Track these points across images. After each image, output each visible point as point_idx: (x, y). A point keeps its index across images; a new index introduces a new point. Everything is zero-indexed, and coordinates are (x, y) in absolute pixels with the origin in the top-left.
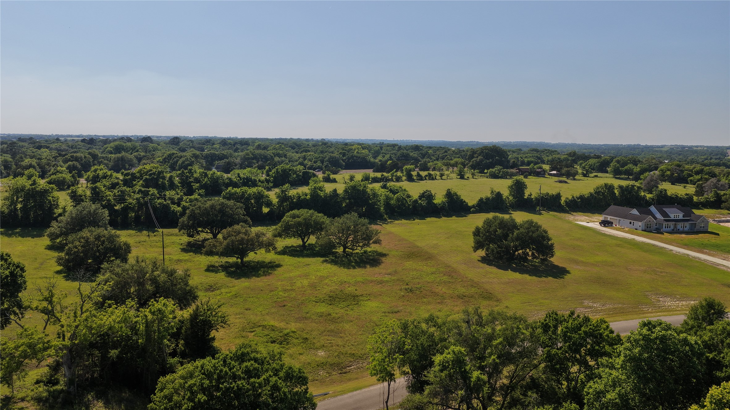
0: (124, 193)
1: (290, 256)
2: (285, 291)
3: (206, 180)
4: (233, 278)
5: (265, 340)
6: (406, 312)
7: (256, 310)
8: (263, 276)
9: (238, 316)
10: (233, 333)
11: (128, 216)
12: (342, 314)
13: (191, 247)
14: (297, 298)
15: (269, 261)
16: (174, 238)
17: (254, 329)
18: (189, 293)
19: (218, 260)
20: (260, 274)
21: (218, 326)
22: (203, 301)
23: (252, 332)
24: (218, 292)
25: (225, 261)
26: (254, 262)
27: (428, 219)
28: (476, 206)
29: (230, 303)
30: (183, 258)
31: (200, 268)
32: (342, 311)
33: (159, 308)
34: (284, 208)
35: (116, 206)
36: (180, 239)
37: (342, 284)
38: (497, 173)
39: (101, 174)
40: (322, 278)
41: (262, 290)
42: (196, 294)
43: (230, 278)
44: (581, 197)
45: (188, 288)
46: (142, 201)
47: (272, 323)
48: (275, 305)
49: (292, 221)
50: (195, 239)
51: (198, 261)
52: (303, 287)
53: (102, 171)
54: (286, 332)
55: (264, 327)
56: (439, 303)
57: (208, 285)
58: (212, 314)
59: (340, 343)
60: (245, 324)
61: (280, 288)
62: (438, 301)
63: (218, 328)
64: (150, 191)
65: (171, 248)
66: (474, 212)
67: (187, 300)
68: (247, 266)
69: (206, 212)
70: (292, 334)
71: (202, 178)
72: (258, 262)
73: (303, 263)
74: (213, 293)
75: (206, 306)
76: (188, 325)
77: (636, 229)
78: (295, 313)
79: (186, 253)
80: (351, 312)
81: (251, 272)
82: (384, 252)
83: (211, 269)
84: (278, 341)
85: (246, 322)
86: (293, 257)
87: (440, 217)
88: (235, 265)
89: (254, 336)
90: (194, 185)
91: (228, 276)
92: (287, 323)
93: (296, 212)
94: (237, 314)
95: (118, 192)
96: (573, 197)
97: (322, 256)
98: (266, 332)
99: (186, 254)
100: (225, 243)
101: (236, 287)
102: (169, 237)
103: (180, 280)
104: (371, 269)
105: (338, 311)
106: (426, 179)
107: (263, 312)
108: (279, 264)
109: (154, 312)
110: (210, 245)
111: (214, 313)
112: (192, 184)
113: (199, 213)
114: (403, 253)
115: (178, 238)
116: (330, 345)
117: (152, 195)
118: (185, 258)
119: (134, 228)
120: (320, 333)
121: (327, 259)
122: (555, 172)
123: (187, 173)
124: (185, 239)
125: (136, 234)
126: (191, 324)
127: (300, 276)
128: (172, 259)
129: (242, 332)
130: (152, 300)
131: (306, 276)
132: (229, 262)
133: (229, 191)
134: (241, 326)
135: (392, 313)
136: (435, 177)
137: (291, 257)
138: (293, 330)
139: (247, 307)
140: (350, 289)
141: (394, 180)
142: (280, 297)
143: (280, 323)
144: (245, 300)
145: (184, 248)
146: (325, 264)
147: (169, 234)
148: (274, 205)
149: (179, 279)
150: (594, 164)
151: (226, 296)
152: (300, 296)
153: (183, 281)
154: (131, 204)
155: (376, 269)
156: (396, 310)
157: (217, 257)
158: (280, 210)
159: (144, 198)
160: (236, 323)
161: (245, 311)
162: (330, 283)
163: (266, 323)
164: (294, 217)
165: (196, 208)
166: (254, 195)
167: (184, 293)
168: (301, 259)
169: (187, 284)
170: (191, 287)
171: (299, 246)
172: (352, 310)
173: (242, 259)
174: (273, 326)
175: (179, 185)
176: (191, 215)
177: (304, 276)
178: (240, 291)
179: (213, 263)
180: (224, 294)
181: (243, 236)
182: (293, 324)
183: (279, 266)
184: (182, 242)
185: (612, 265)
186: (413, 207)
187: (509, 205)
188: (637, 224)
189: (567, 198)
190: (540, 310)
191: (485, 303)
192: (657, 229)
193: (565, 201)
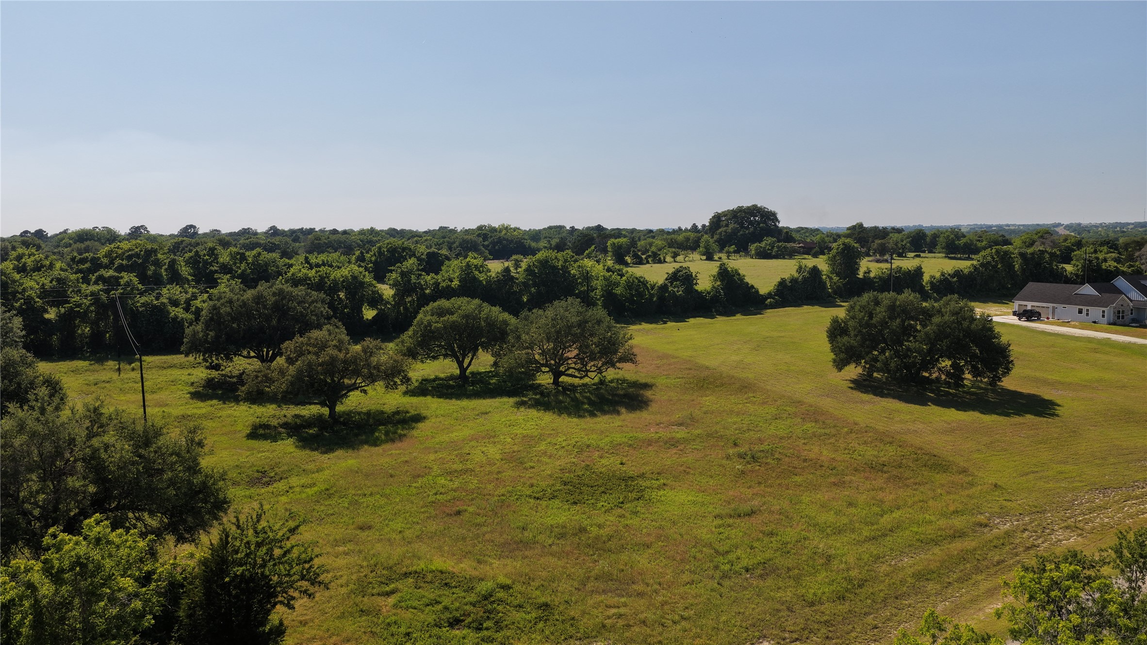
0: (64, 283)
1: (440, 397)
2: (451, 474)
3: (243, 266)
4: (316, 449)
5: (431, 619)
6: (771, 512)
7: (386, 530)
8: (386, 441)
9: (341, 549)
10: (334, 602)
11: (75, 332)
12: (614, 528)
13: (214, 389)
14: (486, 492)
15: (394, 409)
16: (176, 373)
17: (392, 586)
18: (200, 492)
19: (277, 413)
20: (377, 438)
21: (291, 592)
22: (242, 518)
23: (388, 594)
24: (281, 486)
25: (293, 413)
26: (359, 413)
27: (692, 321)
28: (775, 295)
29: (315, 513)
30: (195, 411)
31: (235, 432)
32: (611, 518)
33: (79, 557)
34: (406, 309)
35: (46, 311)
36: (189, 374)
37: (581, 451)
38: (768, 249)
39: (30, 264)
40: (529, 441)
41: (391, 476)
42: (221, 496)
43: (308, 452)
44: (958, 274)
45: (197, 480)
46: (104, 297)
47: (439, 563)
48: (433, 513)
49: (437, 322)
50: (223, 372)
51: (229, 416)
52: (491, 463)
53: (32, 258)
54: (484, 587)
55: (418, 575)
56: (835, 484)
57: (256, 468)
58: (271, 556)
59: (650, 616)
60: (366, 571)
61: (435, 467)
62: (832, 479)
63: (293, 598)
64: (122, 278)
65: (167, 393)
66: (773, 306)
67: (196, 513)
68: (344, 424)
69: (244, 312)
70: (501, 594)
71: (235, 263)
72: (368, 414)
73: (473, 409)
74: (270, 488)
75: (251, 532)
76: (198, 594)
77: (1095, 322)
78: (491, 532)
79: (202, 401)
80: (635, 522)
81: (357, 435)
82: (643, 381)
83: (261, 431)
84: (469, 620)
85: (365, 564)
86: (447, 398)
87: (713, 317)
88: (318, 421)
89: (395, 606)
90: (219, 278)
91: (304, 447)
92: (479, 562)
93: (443, 303)
94: (336, 543)
95: (51, 282)
96: (943, 274)
97: (510, 394)
98: (429, 594)
99: (201, 404)
100: (292, 370)
101: (327, 472)
102: (164, 372)
103: (174, 458)
104: (630, 415)
105: (601, 520)
106: (648, 262)
107: (408, 533)
108: (418, 415)
109: (62, 571)
110: (257, 377)
111: (277, 552)
112: (217, 275)
113: (229, 314)
114: (684, 380)
115: (186, 372)
116: (621, 622)
117: (128, 284)
118: (199, 412)
119: (90, 356)
120: (576, 584)
121: (525, 399)
123: (204, 255)
124: (201, 374)
125: (91, 367)
126: (208, 593)
127: (473, 438)
128: (169, 416)
129: (360, 598)
130: (51, 530)
131: (490, 436)
132: (303, 417)
133: (293, 275)
134: (354, 577)
135: (739, 516)
136: (664, 258)
137: (442, 400)
138: (502, 580)
139: (361, 520)
140: (607, 463)
142: (443, 490)
143: (460, 561)
144: (355, 503)
145: (199, 392)
146: (522, 409)
147: (165, 366)
148: (388, 303)
149: (171, 455)
151: (304, 496)
152: (490, 487)
153: (182, 461)
154: (79, 306)
155: (644, 416)
156: (746, 507)
157: (274, 406)
158: (399, 312)
159: (107, 292)
160: (340, 569)
161: (358, 532)
162: (551, 450)
163: (422, 565)
164: (441, 312)
165: (222, 304)
166: (344, 281)
167: (185, 494)
168: (465, 403)
169: (193, 468)
170: (206, 476)
171: (452, 377)
172: (636, 513)
173: (332, 408)
174: (442, 572)
175: (190, 278)
176: (212, 319)
177: (484, 438)
178: (338, 480)
179: (265, 420)
180: (298, 489)
181: (335, 352)
182: (496, 563)
183: (419, 418)
184: (193, 379)
185: (1124, 387)
186: (659, 298)
187: (835, 292)
188: (1096, 312)
189: (933, 277)
190: (1074, 489)
191: (941, 478)
192: (1134, 320)
193: (932, 283)
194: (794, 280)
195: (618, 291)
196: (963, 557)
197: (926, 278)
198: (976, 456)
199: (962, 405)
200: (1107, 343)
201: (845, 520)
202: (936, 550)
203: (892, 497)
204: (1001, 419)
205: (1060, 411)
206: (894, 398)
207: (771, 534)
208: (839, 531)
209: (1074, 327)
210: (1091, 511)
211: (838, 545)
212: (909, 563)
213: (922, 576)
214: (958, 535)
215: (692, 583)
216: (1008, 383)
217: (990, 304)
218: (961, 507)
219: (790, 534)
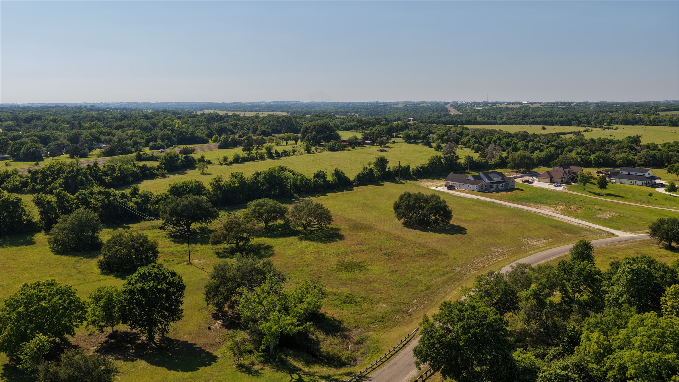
6: (402, 270)
12: (364, 278)
16: (151, 232)
19: (217, 247)
25: (223, 247)
26: (246, 246)
28: (357, 181)
31: (211, 255)
32: (362, 275)
34: (218, 196)
37: (337, 256)
44: (423, 167)
62: (413, 260)
66: (356, 186)
72: (249, 245)
77: (473, 191)
79: (181, 244)
80: (368, 276)
83: (220, 255)
88: (234, 249)
92: (338, 289)
96: (417, 168)
97: (293, 235)
99: (183, 246)
104: (342, 242)
105: (359, 276)
112: (103, 177)
115: (155, 231)
122: (369, 142)
131: (304, 252)
132: (227, 248)
135: (394, 272)
136: (289, 153)
138: (347, 292)
141: (258, 158)
148: (211, 194)
150: (383, 130)
155: (346, 242)
172: (367, 273)
173: (237, 244)
177: (302, 253)
179: (216, 250)
182: (342, 289)
185: (484, 221)
186: (314, 185)
187: (378, 178)
188: (474, 187)
189: (413, 169)
190: (474, 258)
191: (440, 257)
192: (486, 190)
193: (413, 171)
194: (363, 174)
195: (298, 183)
196: (451, 278)
197: (411, 169)
198: (447, 249)
199: (440, 232)
200: (478, 201)
201: (421, 271)
202: (444, 277)
203: (430, 263)
204: (451, 236)
205: (467, 232)
206: (418, 230)
207: (404, 276)
208: (420, 274)
209: (467, 193)
210: (478, 263)
211: (421, 277)
212: (440, 280)
213: (443, 283)
214: (448, 273)
215: (392, 289)
216: (452, 222)
217: (435, 180)
218: (447, 265)
219: (409, 275)
